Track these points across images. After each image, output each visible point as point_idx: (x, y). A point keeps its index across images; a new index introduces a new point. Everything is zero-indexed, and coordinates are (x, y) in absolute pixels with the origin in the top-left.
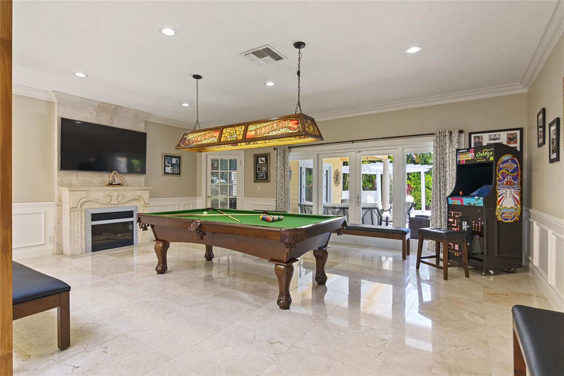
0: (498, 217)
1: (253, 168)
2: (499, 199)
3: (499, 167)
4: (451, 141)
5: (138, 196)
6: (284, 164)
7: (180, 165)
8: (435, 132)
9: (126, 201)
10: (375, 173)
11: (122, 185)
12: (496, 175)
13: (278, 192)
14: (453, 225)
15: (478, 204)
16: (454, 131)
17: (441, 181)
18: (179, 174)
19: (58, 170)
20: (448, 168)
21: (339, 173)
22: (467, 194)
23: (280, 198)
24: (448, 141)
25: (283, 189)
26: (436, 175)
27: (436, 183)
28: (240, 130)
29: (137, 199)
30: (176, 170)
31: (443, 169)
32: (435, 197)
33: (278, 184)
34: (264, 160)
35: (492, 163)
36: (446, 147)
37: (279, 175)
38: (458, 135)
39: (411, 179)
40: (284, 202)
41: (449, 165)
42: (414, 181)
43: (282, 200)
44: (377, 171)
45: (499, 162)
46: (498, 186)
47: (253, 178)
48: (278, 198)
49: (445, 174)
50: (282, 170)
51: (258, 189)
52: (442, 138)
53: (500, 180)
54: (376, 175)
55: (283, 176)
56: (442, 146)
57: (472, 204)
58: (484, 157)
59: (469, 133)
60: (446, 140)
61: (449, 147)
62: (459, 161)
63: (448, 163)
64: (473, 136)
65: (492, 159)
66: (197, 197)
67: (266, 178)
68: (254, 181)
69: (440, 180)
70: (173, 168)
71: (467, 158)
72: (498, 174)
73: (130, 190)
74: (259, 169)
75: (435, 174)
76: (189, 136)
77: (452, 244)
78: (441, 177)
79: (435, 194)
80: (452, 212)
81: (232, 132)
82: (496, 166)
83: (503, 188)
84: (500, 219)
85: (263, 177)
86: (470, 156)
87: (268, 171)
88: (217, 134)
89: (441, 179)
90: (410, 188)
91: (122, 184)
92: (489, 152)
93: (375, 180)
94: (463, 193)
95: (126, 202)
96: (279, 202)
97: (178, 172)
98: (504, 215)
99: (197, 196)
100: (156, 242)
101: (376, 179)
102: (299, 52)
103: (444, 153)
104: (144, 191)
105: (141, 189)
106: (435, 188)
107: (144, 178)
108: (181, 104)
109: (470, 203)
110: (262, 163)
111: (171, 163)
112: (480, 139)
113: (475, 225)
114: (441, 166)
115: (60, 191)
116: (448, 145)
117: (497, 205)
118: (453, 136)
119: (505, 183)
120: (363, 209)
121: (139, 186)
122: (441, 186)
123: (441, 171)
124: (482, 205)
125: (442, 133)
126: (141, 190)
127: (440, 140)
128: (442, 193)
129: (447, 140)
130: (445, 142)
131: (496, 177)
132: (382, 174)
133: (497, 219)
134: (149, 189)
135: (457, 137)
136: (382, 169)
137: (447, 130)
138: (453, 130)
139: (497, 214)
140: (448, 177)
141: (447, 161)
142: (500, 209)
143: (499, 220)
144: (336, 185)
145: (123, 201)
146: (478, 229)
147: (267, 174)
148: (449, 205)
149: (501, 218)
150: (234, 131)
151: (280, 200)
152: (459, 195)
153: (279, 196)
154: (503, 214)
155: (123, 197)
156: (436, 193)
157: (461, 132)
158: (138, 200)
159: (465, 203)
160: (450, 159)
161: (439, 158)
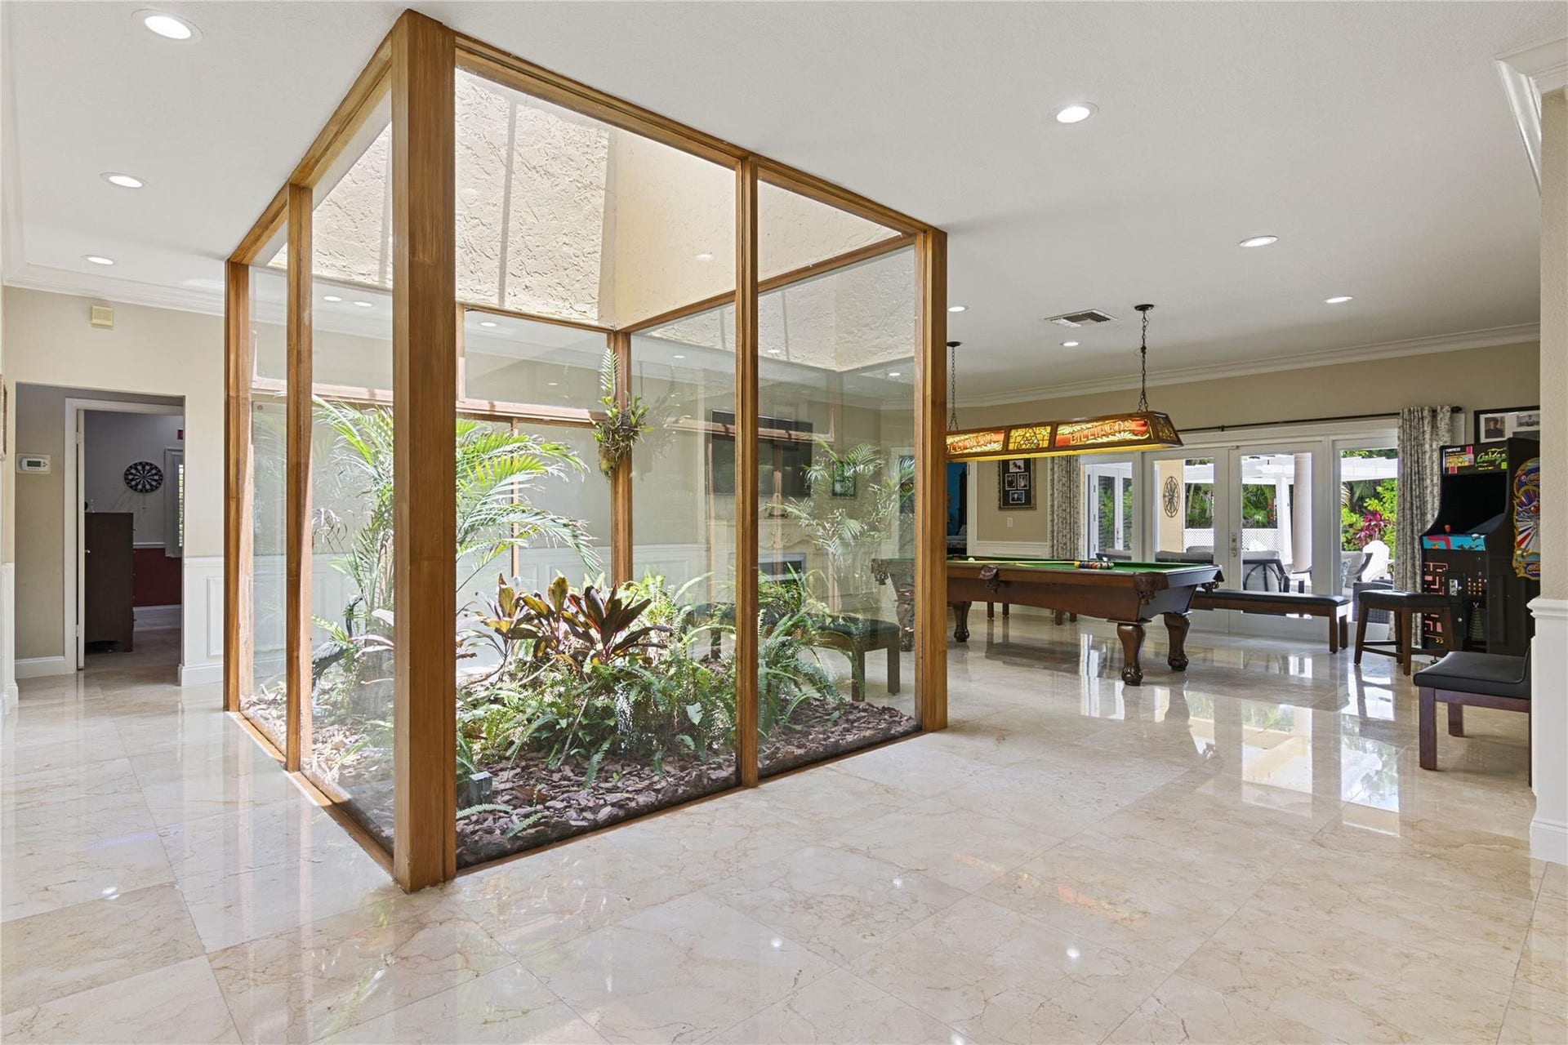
0: (1517, 571)
1: (997, 481)
2: (1519, 538)
3: (1520, 480)
4: (1434, 427)
5: (807, 536)
6: (1069, 472)
7: (854, 478)
8: (1401, 411)
9: (791, 544)
10: (1271, 482)
12: (1512, 496)
13: (1056, 528)
14: (1432, 587)
15: (1477, 546)
16: (1442, 409)
17: (1415, 506)
19: (707, 492)
20: (1429, 481)
21: (1176, 485)
22: (1462, 529)
23: (1060, 540)
24: (1427, 428)
25: (1066, 522)
26: (1404, 494)
27: (1404, 509)
28: (1045, 432)
29: (806, 541)
31: (1417, 482)
32: (1401, 537)
33: (1056, 513)
34: (1022, 466)
35: (1506, 473)
36: (1424, 439)
37: (1058, 497)
38: (1451, 417)
39: (1384, 497)
40: (1071, 549)
41: (1432, 475)
42: (1392, 502)
43: (1065, 544)
44: (1278, 477)
45: (1519, 472)
46: (1518, 514)
47: (997, 503)
48: (1055, 541)
49: (1422, 491)
50: (1064, 485)
51: (1008, 523)
52: (1415, 423)
53: (1521, 504)
54: (1274, 486)
55: (1066, 497)
56: (1416, 438)
57: (1467, 547)
58: (1492, 463)
59: (1475, 412)
60: (1423, 427)
61: (1431, 440)
62: (1447, 469)
63: (1428, 471)
64: (1483, 417)
65: (1504, 466)
67: (1028, 501)
68: (1000, 508)
69: (1412, 504)
71: (1461, 462)
72: (1518, 493)
74: (1010, 484)
75: (1402, 492)
77: (1431, 623)
78: (1414, 498)
79: (1401, 531)
80: (1431, 564)
81: (1028, 435)
82: (1513, 478)
83: (1529, 517)
84: (1521, 574)
85: (1019, 499)
86: (1466, 460)
87: (1030, 486)
88: (1001, 437)
89: (1414, 502)
90: (1381, 520)
92: (1500, 453)
93: (1273, 501)
94: (1451, 528)
95: (793, 546)
96: (1057, 549)
98: (1530, 567)
101: (1275, 497)
102: (1144, 317)
103: (1419, 451)
104: (815, 527)
106: (1401, 518)
109: (1462, 546)
110: (1018, 470)
112: (1499, 423)
113: (1472, 584)
114: (1414, 478)
116: (1427, 436)
117: (1516, 548)
118: (1439, 419)
119: (1532, 508)
120: (1245, 562)
122: (1414, 515)
123: (1414, 487)
124: (1483, 548)
125: (1416, 413)
127: (1410, 426)
128: (1415, 528)
129: (1426, 425)
130: (1421, 430)
131: (1512, 499)
132: (1292, 483)
133: (1516, 574)
135: (1447, 420)
136: (1292, 472)
137: (1426, 408)
138: (1439, 408)
139: (1515, 564)
140: (1428, 498)
141: (1426, 467)
142: (1523, 556)
143: (1519, 576)
144: (1169, 514)
146: (1477, 592)
147: (1028, 494)
148: (1424, 551)
149: (1526, 573)
150: (1032, 434)
151: (1060, 545)
152: (1444, 532)
153: (1058, 537)
154: (1528, 565)
155: (788, 537)
156: (1403, 529)
157: (1456, 410)
159: (1453, 547)
160: (1433, 463)
161: (1409, 461)
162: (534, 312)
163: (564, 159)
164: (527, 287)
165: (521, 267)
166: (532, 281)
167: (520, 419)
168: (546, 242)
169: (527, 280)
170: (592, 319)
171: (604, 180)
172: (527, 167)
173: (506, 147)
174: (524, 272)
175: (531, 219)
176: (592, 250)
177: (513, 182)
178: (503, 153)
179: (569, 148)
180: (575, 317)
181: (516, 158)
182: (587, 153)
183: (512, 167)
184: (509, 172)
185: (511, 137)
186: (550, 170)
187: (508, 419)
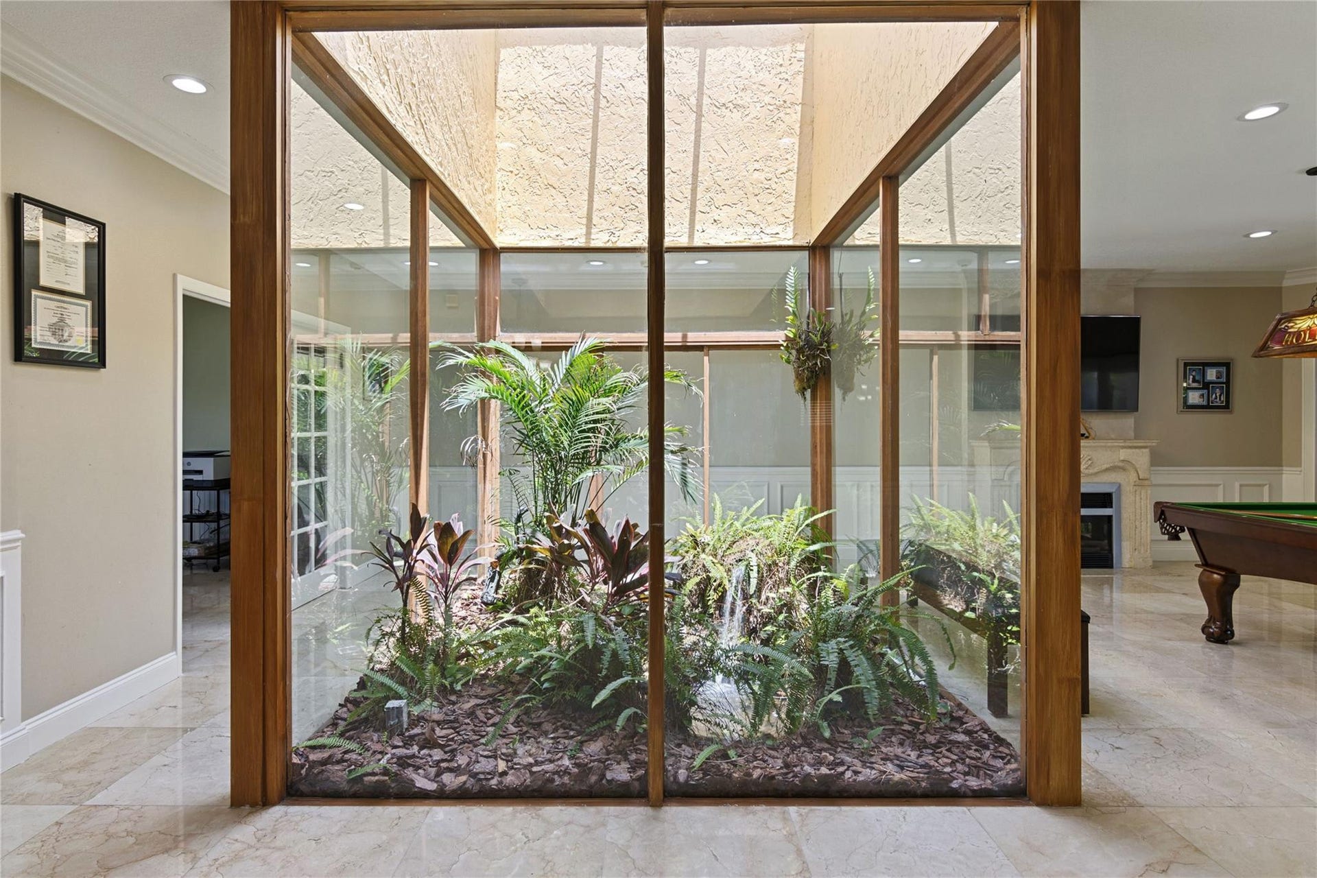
5: (1123, 461)
7: (1228, 383)
9: (1096, 470)
11: (1087, 437)
18: (1227, 407)
19: (969, 409)
29: (1119, 468)
30: (1217, 397)
66: (1284, 468)
70: (1209, 392)
73: (1105, 447)
76: (1298, 322)
91: (1087, 435)
95: (1096, 474)
97: (1222, 402)
99: (1284, 463)
100: (1204, 570)
104: (1137, 450)
105: (1131, 445)
107: (1133, 420)
108: (1247, 236)
111: (1204, 380)
115: (971, 448)
121: (1125, 440)
126: (1130, 447)
134: (1149, 444)
145: (1091, 471)
155: (1090, 462)
158: (1124, 469)
162: (722, 244)
163: (754, 87)
164: (715, 221)
165: (710, 204)
166: (723, 215)
167: (711, 347)
168: (736, 173)
169: (715, 214)
170: (786, 238)
171: (799, 95)
172: (715, 106)
173: (696, 95)
174: (713, 207)
175: (719, 155)
176: (784, 169)
177: (703, 124)
178: (693, 101)
179: (761, 74)
180: (767, 241)
181: (706, 101)
182: (780, 73)
183: (701, 111)
184: (699, 115)
185: (701, 84)
186: (740, 102)
187: (700, 348)
